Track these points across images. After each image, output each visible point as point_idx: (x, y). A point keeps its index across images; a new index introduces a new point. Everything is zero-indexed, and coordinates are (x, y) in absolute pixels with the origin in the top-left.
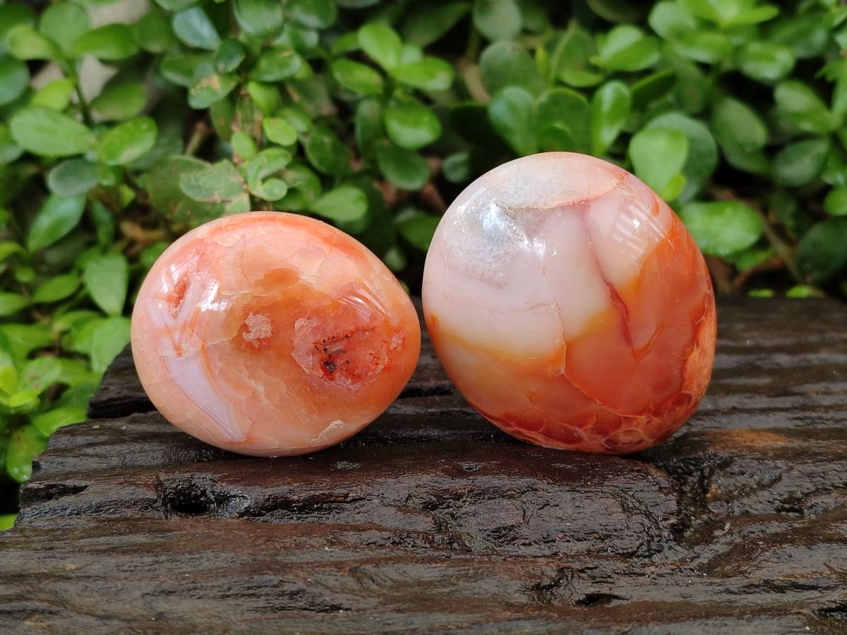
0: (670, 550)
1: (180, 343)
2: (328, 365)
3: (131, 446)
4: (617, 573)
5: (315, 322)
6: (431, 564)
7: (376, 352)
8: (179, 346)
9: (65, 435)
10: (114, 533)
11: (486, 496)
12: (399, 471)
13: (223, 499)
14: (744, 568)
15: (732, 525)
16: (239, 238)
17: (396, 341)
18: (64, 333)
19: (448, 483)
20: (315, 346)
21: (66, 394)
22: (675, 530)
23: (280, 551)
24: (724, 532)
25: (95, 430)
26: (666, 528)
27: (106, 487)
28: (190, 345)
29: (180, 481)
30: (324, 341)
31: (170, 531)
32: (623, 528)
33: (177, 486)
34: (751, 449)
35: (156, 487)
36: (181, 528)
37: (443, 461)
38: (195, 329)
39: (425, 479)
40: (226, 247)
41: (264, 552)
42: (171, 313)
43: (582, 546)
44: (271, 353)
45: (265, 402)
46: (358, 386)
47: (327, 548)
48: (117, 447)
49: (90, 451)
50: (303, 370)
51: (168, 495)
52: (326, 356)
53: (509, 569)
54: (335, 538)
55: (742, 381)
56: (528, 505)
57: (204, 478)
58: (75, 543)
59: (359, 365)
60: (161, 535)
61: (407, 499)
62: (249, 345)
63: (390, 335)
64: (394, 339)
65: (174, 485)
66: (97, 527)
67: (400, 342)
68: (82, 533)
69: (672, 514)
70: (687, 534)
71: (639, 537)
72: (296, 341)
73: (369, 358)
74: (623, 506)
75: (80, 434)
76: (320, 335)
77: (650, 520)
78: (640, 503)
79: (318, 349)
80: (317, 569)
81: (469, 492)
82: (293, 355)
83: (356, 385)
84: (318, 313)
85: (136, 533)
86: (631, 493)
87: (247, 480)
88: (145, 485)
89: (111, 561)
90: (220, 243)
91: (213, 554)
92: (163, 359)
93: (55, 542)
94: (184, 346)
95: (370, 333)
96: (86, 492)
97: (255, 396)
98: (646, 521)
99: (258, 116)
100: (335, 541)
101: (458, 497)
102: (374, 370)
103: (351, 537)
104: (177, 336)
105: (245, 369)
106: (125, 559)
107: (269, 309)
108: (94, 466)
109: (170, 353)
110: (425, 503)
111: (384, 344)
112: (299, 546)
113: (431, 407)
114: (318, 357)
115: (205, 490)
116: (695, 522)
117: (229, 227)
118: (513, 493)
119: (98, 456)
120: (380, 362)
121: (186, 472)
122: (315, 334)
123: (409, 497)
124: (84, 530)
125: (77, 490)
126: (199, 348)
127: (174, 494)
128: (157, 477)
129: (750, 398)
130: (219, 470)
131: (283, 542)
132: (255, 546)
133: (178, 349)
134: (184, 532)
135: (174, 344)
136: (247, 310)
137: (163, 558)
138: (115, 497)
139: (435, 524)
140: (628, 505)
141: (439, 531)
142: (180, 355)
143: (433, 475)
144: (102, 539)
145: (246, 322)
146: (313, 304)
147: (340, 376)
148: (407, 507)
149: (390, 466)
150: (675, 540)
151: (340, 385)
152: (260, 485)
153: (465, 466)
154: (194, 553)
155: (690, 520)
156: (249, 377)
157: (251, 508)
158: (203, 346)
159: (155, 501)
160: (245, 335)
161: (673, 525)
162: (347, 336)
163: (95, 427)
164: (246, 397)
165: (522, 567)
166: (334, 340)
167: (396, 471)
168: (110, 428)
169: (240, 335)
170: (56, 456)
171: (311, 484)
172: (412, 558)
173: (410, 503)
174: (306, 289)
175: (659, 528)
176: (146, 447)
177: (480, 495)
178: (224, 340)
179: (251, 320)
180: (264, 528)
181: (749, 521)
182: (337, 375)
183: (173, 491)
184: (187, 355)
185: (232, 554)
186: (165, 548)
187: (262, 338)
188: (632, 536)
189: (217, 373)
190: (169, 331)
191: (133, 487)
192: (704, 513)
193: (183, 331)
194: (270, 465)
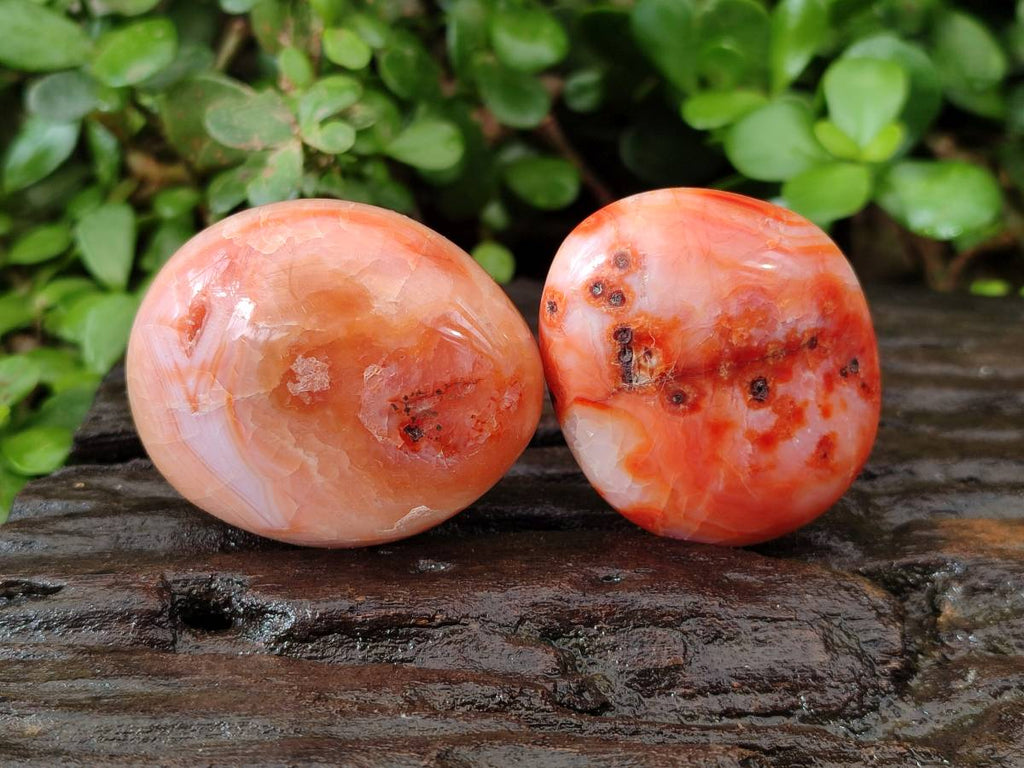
0: (888, 706)
1: (196, 392)
2: (411, 431)
3: (128, 520)
4: (820, 757)
5: (393, 371)
6: (555, 747)
7: (480, 414)
8: (195, 395)
9: (36, 497)
10: (96, 675)
11: (631, 622)
12: (508, 580)
13: (256, 615)
14: (1002, 754)
15: (978, 674)
16: (284, 241)
17: (509, 398)
18: (48, 310)
19: (577, 599)
20: (394, 406)
21: (48, 403)
22: (897, 677)
23: (336, 718)
24: (966, 684)
25: (79, 489)
26: (884, 674)
27: (89, 590)
28: (210, 397)
29: (194, 584)
30: (406, 398)
31: (177, 675)
32: (825, 675)
33: (191, 590)
34: (1003, 554)
35: (160, 592)
36: (193, 670)
37: (571, 564)
38: (218, 375)
39: (545, 593)
40: (264, 255)
41: (313, 720)
42: (183, 349)
43: (766, 700)
44: (329, 412)
45: (319, 479)
46: (451, 460)
47: (404, 716)
48: (108, 521)
49: (68, 525)
50: (375, 438)
51: (177, 603)
52: (407, 418)
53: (671, 760)
54: (416, 694)
55: (979, 434)
56: (691, 638)
57: (229, 580)
58: (40, 687)
59: (455, 433)
60: (162, 682)
61: (519, 623)
62: (297, 400)
63: (501, 389)
64: (506, 395)
65: (186, 589)
66: (73, 662)
67: (515, 398)
68: (51, 670)
69: (894, 654)
70: (914, 682)
71: (846, 688)
72: (366, 395)
73: (469, 423)
74: (825, 642)
75: (57, 497)
76: (399, 389)
77: (862, 663)
78: (849, 636)
79: (396, 409)
80: (389, 755)
81: (607, 615)
82: (360, 416)
83: (450, 460)
84: (398, 357)
85: (130, 674)
86: (836, 622)
87: (291, 588)
88: (145, 589)
89: (91, 723)
90: (256, 248)
91: (238, 719)
92: (171, 413)
93: (12, 684)
94: (201, 396)
95: (474, 386)
96: (60, 596)
97: (303, 470)
98: (858, 665)
99: (316, 25)
100: (415, 699)
101: (591, 622)
102: (477, 438)
103: (439, 694)
104: (191, 383)
105: (290, 434)
106: (112, 721)
107: (326, 350)
108: (74, 549)
109: (180, 404)
110: (544, 629)
111: (492, 402)
112: (365, 710)
113: (550, 465)
114: (396, 419)
115: (230, 598)
116: (925, 663)
117: (270, 224)
118: (671, 618)
119: (79, 533)
120: (484, 428)
121: (204, 570)
122: (393, 388)
123: (522, 621)
124: (56, 666)
125: (47, 592)
126: (223, 401)
127: (187, 601)
128: (162, 577)
129: (993, 464)
130: (251, 568)
131: (341, 701)
132: (299, 708)
133: (193, 401)
134: (197, 677)
135: (188, 394)
136: (295, 350)
137: (167, 721)
138: (102, 606)
139: (558, 665)
140: (832, 640)
141: (564, 674)
142: (195, 409)
143: (557, 588)
144: (79, 684)
145: (293, 367)
146: (390, 343)
147: (427, 447)
148: (519, 635)
149: (494, 570)
150: (896, 692)
151: (426, 459)
152: (310, 598)
153: (602, 573)
154: (211, 716)
155: (916, 660)
156: (295, 446)
157: (296, 631)
158: (229, 399)
159: (160, 614)
160: (289, 385)
161: (894, 671)
162: (439, 392)
163: (78, 485)
164: (291, 472)
165: (689, 758)
166: (419, 396)
167: (502, 581)
168: (100, 488)
169: (283, 385)
170: (22, 532)
171: (382, 598)
172: (528, 735)
173: (523, 629)
174: (381, 322)
175: (875, 675)
176: (149, 522)
177: (623, 619)
178: (258, 391)
179: (300, 365)
180: (313, 673)
181: (1003, 670)
182: (423, 444)
183: (185, 597)
184: (206, 410)
185: (267, 722)
186: (169, 704)
187: (315, 390)
188: (837, 687)
189: (250, 438)
190: (180, 375)
191: (127, 592)
192: (935, 648)
193: (200, 376)
194: (323, 563)
